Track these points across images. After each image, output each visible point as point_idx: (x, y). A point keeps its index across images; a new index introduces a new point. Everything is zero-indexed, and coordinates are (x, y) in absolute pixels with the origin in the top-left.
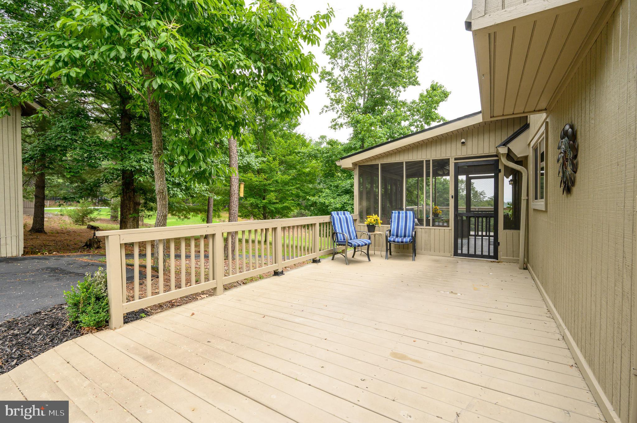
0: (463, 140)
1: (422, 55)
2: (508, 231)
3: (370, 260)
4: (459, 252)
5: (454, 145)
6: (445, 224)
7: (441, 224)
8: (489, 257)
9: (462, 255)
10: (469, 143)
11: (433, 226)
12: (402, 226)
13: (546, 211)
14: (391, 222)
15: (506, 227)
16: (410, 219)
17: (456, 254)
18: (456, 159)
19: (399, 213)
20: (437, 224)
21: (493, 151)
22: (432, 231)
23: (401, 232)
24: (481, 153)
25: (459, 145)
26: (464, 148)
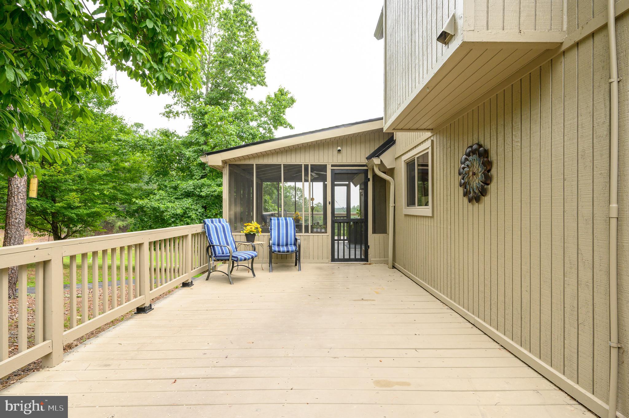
0: (339, 148)
1: (269, 57)
2: (377, 236)
3: (254, 275)
4: (336, 257)
5: (331, 151)
6: (323, 230)
7: (319, 230)
8: (361, 260)
9: (339, 260)
10: (344, 151)
11: (312, 232)
12: (283, 234)
13: (432, 217)
14: (271, 229)
15: (374, 232)
16: (291, 226)
17: (333, 260)
18: (332, 166)
19: (278, 220)
20: (315, 230)
21: (364, 161)
22: (311, 237)
23: (283, 240)
24: (353, 162)
25: (335, 152)
26: (340, 156)
